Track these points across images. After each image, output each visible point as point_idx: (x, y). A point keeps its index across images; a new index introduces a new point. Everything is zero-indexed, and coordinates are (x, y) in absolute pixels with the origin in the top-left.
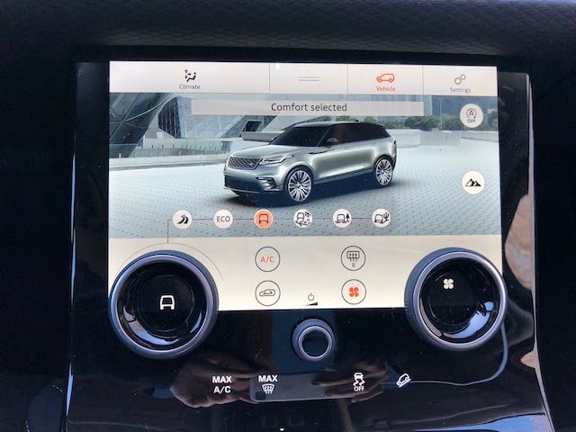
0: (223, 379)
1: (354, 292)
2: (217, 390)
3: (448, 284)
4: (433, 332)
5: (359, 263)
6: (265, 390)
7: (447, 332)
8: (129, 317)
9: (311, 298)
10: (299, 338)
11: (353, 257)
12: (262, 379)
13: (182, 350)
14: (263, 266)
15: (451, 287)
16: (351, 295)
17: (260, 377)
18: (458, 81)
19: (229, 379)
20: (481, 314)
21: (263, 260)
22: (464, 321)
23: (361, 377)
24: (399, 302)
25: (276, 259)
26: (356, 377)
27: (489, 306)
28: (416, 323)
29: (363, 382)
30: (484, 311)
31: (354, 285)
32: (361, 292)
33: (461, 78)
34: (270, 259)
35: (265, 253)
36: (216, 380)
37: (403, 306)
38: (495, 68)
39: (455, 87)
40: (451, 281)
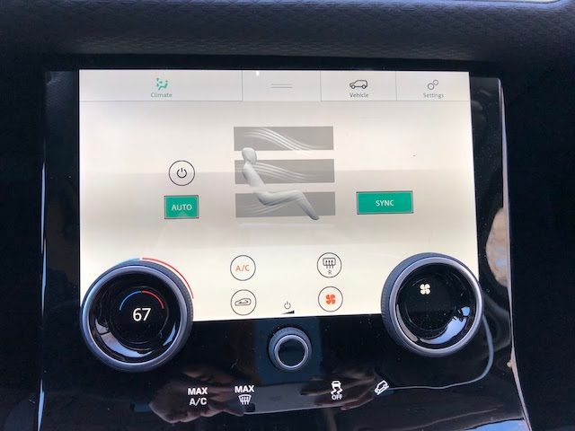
0: (199, 391)
1: (331, 299)
2: (192, 401)
3: (425, 289)
4: (409, 338)
5: (335, 270)
6: (242, 401)
7: (424, 337)
8: (100, 329)
9: (287, 306)
10: (275, 347)
11: (330, 264)
12: (238, 389)
13: (157, 361)
14: (238, 274)
15: (428, 292)
16: (328, 302)
17: (236, 387)
18: (431, 86)
19: (205, 391)
20: (458, 320)
21: (238, 268)
22: (441, 327)
23: (339, 385)
24: (375, 309)
25: (251, 268)
26: (334, 385)
27: (466, 311)
28: (393, 330)
29: (341, 390)
30: (461, 317)
31: (330, 292)
32: (338, 299)
33: (434, 84)
34: (245, 267)
35: (241, 262)
36: (191, 391)
37: (380, 312)
38: (467, 73)
39: (428, 92)
40: (428, 286)
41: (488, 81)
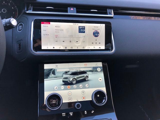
0: (64, 114)
1: (84, 98)
2: (63, 115)
3: (98, 96)
6: (71, 115)
9: (77, 100)
10: (76, 105)
12: (70, 113)
24: (91, 99)
26: (85, 112)
30: (104, 99)
31: (84, 97)
32: (85, 98)
35: (69, 93)
36: (63, 114)
38: (102, 62)
39: (96, 65)
40: (99, 95)
41: (105, 64)
